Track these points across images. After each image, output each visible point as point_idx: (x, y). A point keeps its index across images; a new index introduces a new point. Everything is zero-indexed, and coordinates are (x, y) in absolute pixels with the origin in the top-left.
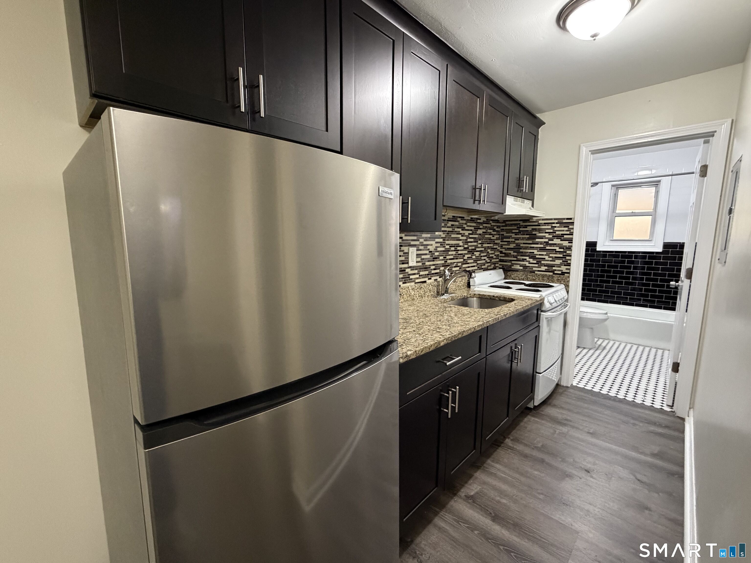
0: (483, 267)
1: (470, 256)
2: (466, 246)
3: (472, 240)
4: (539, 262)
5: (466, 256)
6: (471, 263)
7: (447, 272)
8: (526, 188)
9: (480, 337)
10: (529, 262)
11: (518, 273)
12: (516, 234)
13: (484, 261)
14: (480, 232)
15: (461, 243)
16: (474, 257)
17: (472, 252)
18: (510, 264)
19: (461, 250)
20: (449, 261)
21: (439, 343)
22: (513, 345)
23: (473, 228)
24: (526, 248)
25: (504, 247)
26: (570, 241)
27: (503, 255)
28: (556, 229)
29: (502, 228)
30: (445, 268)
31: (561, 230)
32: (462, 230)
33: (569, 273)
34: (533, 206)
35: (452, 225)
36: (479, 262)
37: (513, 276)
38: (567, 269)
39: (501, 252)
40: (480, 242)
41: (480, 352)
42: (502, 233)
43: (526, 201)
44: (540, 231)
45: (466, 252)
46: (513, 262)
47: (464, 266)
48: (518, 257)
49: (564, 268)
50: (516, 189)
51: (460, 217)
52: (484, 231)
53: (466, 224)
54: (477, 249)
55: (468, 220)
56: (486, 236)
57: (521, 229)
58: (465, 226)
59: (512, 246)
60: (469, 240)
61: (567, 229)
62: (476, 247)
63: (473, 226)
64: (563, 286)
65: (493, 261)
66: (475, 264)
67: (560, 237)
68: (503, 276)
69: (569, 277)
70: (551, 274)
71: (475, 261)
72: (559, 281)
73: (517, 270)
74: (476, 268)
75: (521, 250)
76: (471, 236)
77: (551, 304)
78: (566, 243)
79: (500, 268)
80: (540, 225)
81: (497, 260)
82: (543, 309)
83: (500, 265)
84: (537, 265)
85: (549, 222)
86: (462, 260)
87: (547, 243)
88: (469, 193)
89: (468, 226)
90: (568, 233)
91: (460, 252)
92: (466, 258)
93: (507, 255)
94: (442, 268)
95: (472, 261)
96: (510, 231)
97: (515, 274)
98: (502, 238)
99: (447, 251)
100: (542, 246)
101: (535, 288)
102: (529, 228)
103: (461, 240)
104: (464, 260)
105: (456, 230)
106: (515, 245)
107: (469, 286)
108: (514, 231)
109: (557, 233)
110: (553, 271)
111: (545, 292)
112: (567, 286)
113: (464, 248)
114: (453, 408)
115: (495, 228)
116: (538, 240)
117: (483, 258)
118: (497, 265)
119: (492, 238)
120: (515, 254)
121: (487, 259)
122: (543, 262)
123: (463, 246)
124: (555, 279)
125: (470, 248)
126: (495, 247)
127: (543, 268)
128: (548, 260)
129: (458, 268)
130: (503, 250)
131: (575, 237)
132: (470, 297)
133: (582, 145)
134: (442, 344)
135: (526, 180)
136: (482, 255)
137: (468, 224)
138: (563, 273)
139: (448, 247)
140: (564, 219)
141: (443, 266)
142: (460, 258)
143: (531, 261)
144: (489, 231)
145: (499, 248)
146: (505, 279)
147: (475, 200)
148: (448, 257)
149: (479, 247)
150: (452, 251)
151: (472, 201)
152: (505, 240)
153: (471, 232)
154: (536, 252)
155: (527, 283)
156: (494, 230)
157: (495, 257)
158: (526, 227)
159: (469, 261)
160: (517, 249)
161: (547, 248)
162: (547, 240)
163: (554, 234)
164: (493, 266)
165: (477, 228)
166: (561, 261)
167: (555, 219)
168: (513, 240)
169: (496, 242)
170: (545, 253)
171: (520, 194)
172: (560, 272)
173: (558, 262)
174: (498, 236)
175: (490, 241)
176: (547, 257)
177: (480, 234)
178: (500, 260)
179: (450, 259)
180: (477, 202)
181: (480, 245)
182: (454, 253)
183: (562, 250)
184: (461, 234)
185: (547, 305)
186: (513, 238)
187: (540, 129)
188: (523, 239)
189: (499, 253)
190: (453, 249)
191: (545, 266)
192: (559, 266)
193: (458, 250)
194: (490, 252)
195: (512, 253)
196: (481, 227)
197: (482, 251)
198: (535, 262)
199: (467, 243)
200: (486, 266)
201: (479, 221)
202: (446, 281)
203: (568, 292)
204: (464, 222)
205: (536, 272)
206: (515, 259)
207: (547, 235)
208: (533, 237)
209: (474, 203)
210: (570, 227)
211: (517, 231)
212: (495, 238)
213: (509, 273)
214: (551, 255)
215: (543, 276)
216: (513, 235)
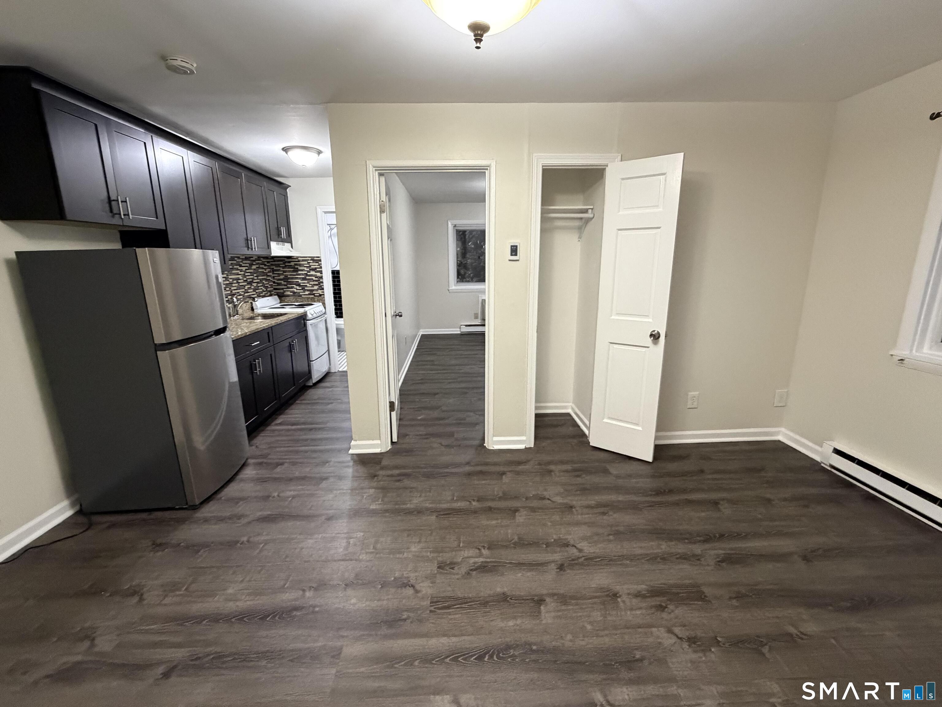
0: (261, 295)
1: (249, 286)
2: (245, 279)
3: (249, 274)
4: (303, 288)
5: (246, 287)
6: (251, 292)
7: (235, 300)
8: (284, 235)
9: (268, 333)
10: (296, 289)
11: (290, 297)
12: (283, 268)
13: (261, 290)
14: (254, 267)
15: (240, 277)
16: (253, 287)
17: (250, 283)
18: (282, 291)
19: (242, 282)
20: (234, 292)
21: (246, 333)
22: (290, 340)
23: (248, 265)
24: (292, 278)
25: (276, 278)
26: (321, 272)
27: (276, 284)
28: (311, 264)
29: (271, 263)
30: (233, 297)
31: (314, 265)
32: (240, 267)
33: (324, 295)
34: (292, 247)
35: (231, 264)
36: (257, 291)
37: (286, 300)
38: (322, 292)
39: (274, 282)
40: (255, 275)
41: (269, 342)
42: (272, 267)
43: (286, 244)
44: (300, 265)
45: (246, 284)
46: (285, 290)
47: (246, 294)
48: (288, 286)
49: (320, 292)
50: (277, 237)
51: (236, 257)
52: (257, 266)
53: (242, 262)
54: (254, 281)
55: (243, 259)
56: (260, 270)
57: (287, 264)
58: (241, 263)
59: (282, 277)
60: (246, 274)
61: (317, 264)
62: (253, 279)
63: (248, 263)
64: (321, 304)
65: (268, 289)
66: (255, 293)
67: (314, 270)
68: (279, 301)
69: (324, 297)
70: (313, 296)
71: (254, 290)
72: (318, 301)
73: (288, 296)
74: (256, 296)
75: (289, 280)
76: (247, 271)
77: (312, 315)
78: (318, 274)
79: (275, 295)
80: (299, 261)
81: (272, 289)
82: (308, 318)
83: (275, 292)
84: (302, 291)
85: (305, 259)
86: (243, 290)
87: (306, 275)
88: (242, 243)
89: (244, 263)
90: (319, 267)
91: (241, 284)
92: (246, 288)
93: (279, 284)
94: (230, 297)
95: (252, 290)
96: (278, 266)
97: (288, 299)
98: (273, 271)
99: (231, 284)
100: (303, 276)
101: (302, 306)
102: (292, 264)
103: (240, 275)
104: (245, 290)
105: (235, 267)
106: (283, 276)
107: (253, 309)
108: (281, 266)
109: (312, 267)
110: (314, 294)
111: (307, 308)
112: (324, 304)
113: (244, 281)
114: (260, 371)
115: (266, 263)
116: (300, 272)
117: (260, 288)
118: (272, 293)
119: (265, 271)
120: (285, 283)
121: (263, 288)
122: (306, 288)
123: (243, 279)
124: (316, 300)
125: (249, 280)
126: (268, 278)
127: (307, 293)
128: (309, 286)
129: (241, 297)
130: (276, 281)
131: (323, 270)
132: (256, 316)
133: (317, 207)
134: (248, 334)
135: (283, 230)
136: (259, 285)
137: (244, 262)
138: (320, 295)
139: (231, 280)
140: (314, 257)
141: (230, 295)
142: (242, 289)
143: (298, 287)
144: (261, 266)
145: (271, 279)
146: (280, 303)
147: (248, 248)
148: (232, 288)
149: (255, 280)
150: (235, 283)
151: (246, 248)
152: (275, 272)
153: (247, 268)
154: (300, 281)
155: (297, 304)
156: (265, 265)
157: (269, 286)
158: (289, 262)
159: (249, 291)
160: (286, 279)
161: (308, 278)
162: (306, 272)
163: (310, 268)
164: (269, 293)
165: (251, 265)
166: (318, 287)
167: (309, 257)
168: (282, 272)
169: (269, 274)
170: (306, 282)
171: (280, 239)
172: (318, 295)
173: (316, 287)
174: (269, 270)
175: (264, 274)
176: (308, 285)
177: (254, 269)
178: (274, 288)
179: (235, 290)
180: (250, 249)
181: (256, 278)
182: (237, 285)
183: (317, 279)
184: (239, 270)
185: (309, 316)
186: (281, 271)
187: (288, 190)
188: (289, 271)
189: (272, 283)
190: (235, 282)
191: (308, 291)
192: (317, 290)
193: (240, 283)
194: (265, 283)
195: (283, 283)
196: (254, 263)
197: (258, 282)
198: (300, 288)
199: (245, 276)
200: (263, 294)
201: (252, 259)
202: (235, 306)
203: (325, 308)
204: (240, 260)
205: (303, 296)
206: (286, 287)
207: (305, 269)
208: (296, 270)
209: (248, 250)
210: (320, 263)
211: (284, 266)
212: (267, 271)
213: (283, 298)
214: (310, 283)
215: (308, 298)
216: (282, 269)
